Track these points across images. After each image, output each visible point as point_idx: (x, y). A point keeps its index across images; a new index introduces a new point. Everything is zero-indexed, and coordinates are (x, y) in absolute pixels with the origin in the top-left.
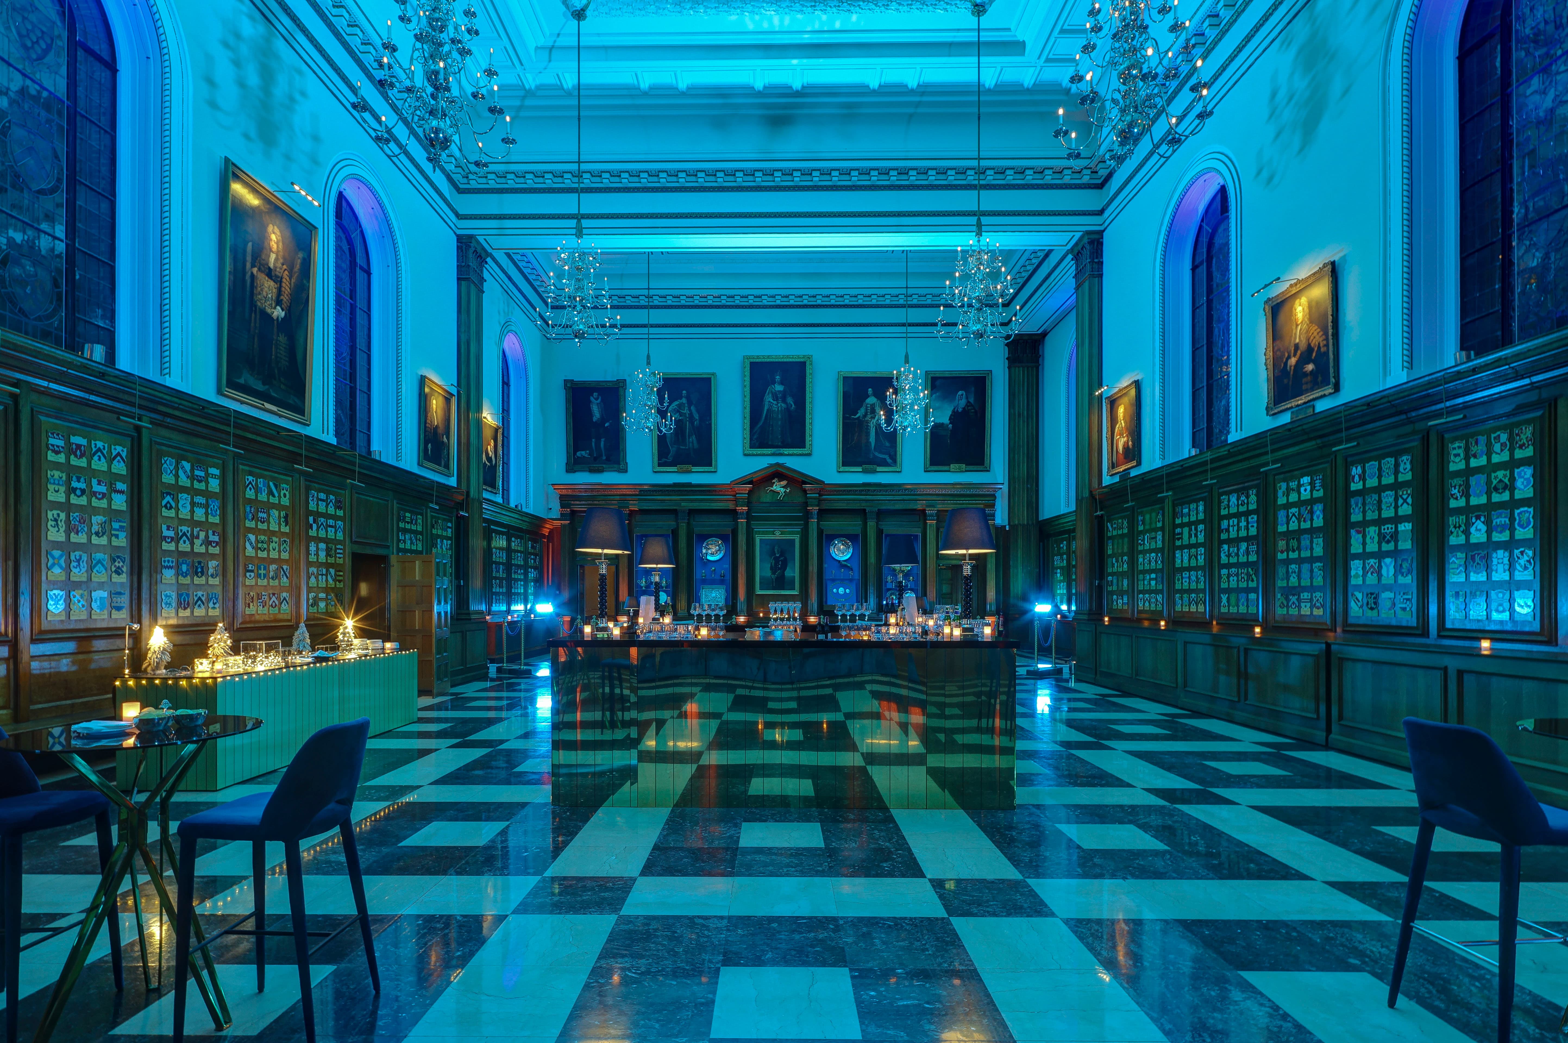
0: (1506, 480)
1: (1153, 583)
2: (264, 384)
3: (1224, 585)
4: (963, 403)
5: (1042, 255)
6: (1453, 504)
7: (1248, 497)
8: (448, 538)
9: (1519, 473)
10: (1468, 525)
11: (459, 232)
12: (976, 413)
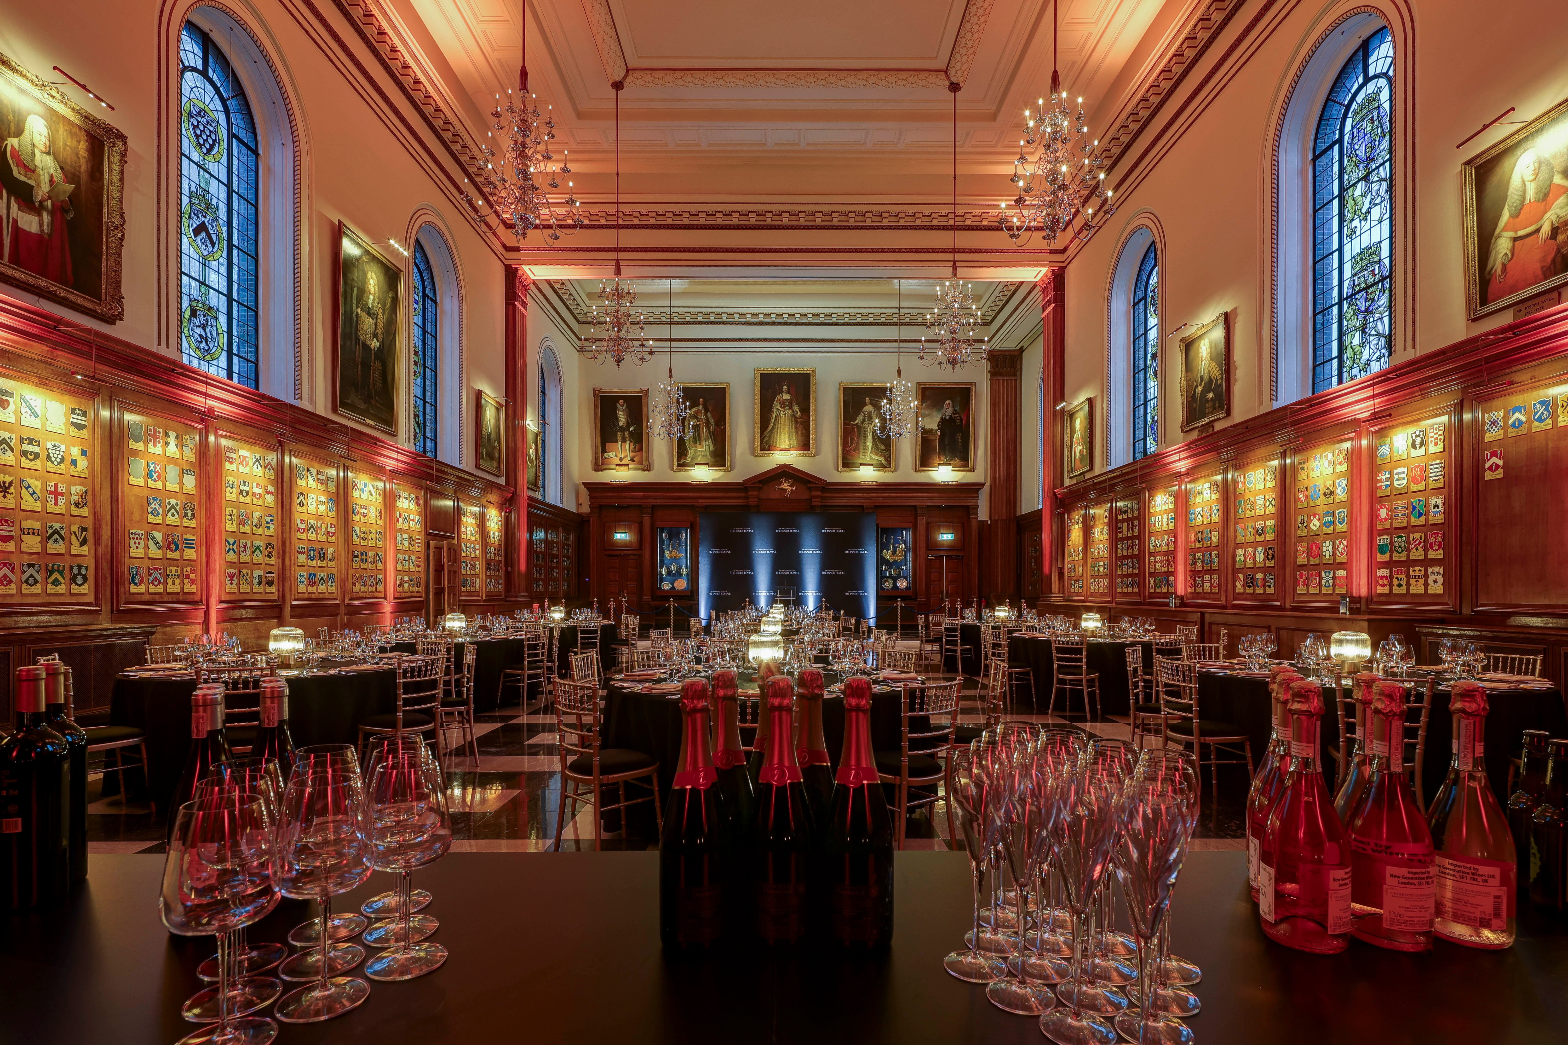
0: (1331, 488)
1: (1101, 569)
3: (1152, 570)
4: (950, 411)
5: (1014, 288)
6: (1300, 505)
9: (1339, 483)
10: (1309, 522)
11: (506, 262)
12: (961, 420)
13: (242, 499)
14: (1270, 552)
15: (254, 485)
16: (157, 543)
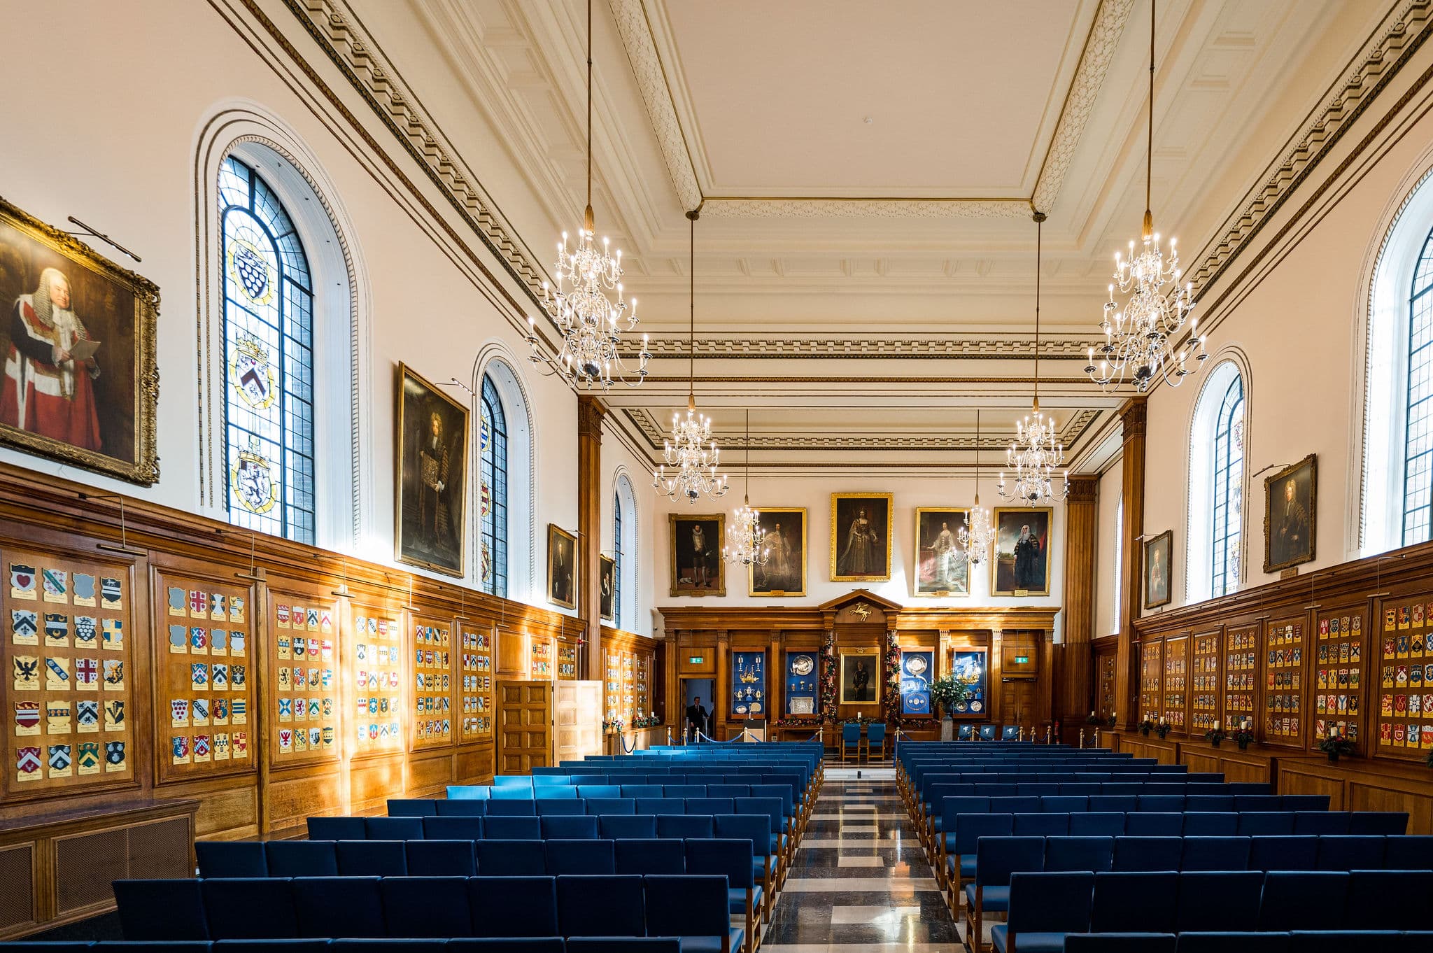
0: (1421, 642)
1: (1177, 702)
2: (429, 547)
3: (1229, 708)
4: (1027, 536)
5: (1093, 415)
6: (1387, 657)
7: (1248, 638)
8: (573, 663)
9: (1429, 638)
10: (1396, 674)
11: (580, 393)
12: (1038, 544)
13: (296, 657)
14: (1353, 701)
15: (310, 641)
16: (202, 711)
